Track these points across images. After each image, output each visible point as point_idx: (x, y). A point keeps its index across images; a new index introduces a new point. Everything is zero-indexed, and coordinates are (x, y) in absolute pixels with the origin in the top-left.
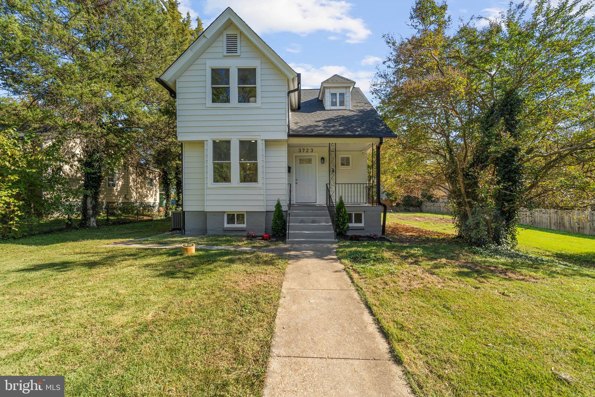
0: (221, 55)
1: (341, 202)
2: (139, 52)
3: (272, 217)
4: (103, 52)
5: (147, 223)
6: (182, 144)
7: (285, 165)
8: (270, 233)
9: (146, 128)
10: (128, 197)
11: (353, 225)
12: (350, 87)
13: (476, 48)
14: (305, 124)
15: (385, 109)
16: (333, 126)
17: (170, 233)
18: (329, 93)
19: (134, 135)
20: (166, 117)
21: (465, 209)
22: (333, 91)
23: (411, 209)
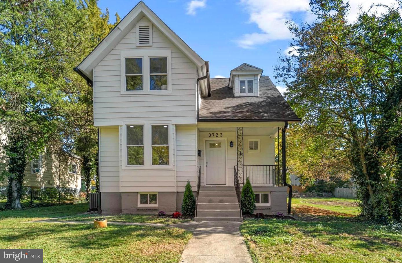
0: (134, 46)
1: (248, 183)
2: (59, 44)
3: (182, 197)
4: (26, 45)
5: (68, 206)
6: (98, 129)
7: (195, 149)
8: (181, 211)
9: (66, 116)
10: (51, 182)
11: (260, 205)
12: (258, 75)
13: (374, 34)
14: (214, 110)
15: (292, 95)
16: (242, 112)
17: (88, 213)
18: (237, 81)
19: (56, 122)
20: (85, 105)
21: (366, 189)
22: (242, 79)
23: (324, 194)
